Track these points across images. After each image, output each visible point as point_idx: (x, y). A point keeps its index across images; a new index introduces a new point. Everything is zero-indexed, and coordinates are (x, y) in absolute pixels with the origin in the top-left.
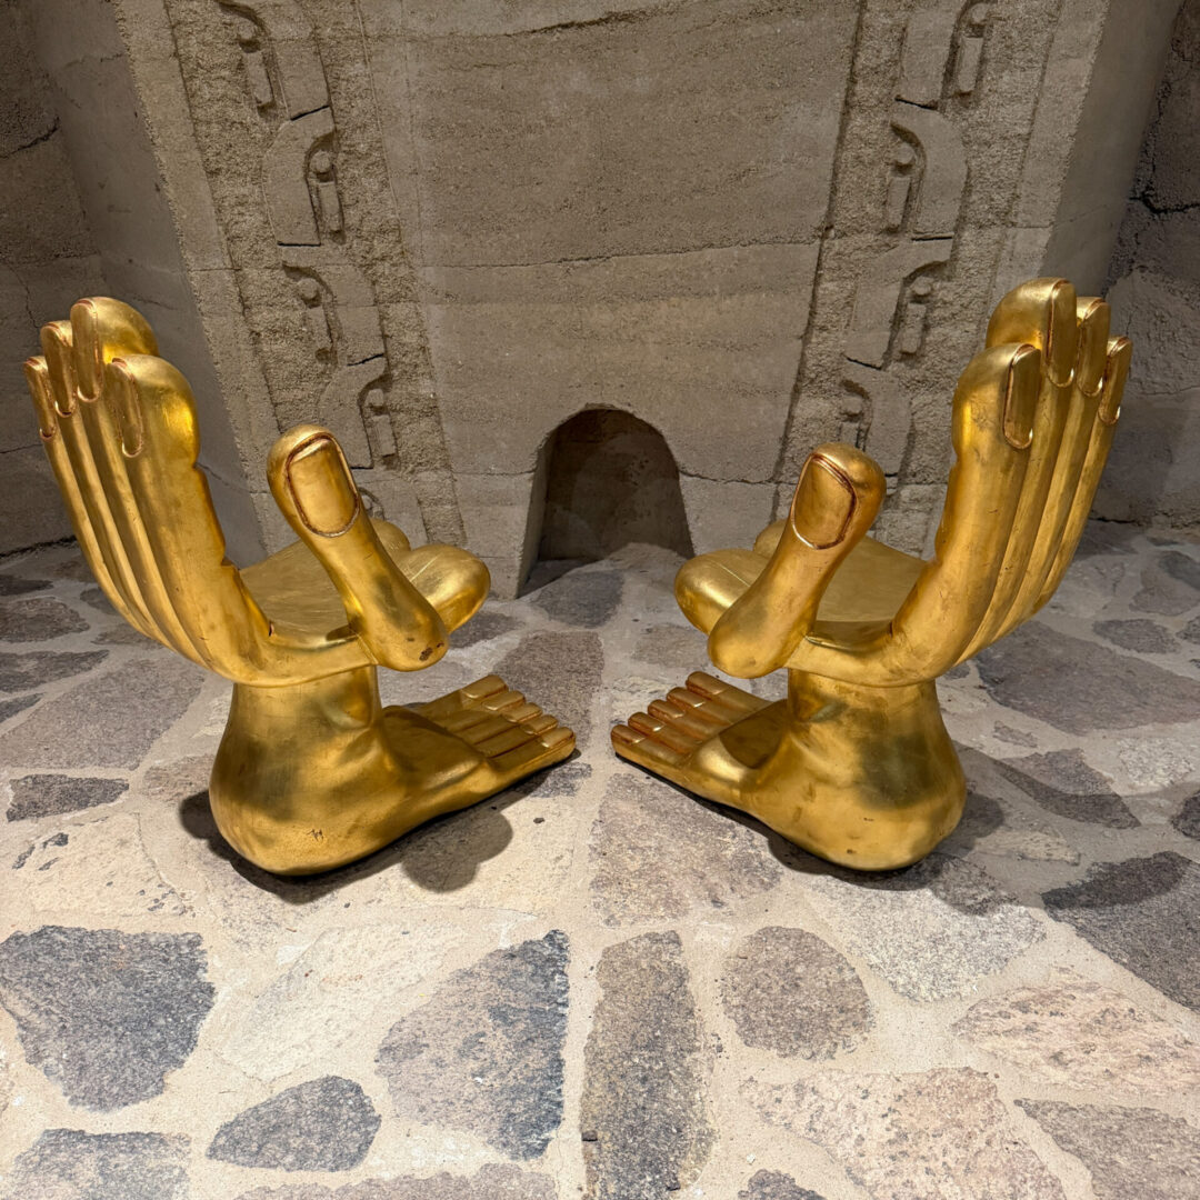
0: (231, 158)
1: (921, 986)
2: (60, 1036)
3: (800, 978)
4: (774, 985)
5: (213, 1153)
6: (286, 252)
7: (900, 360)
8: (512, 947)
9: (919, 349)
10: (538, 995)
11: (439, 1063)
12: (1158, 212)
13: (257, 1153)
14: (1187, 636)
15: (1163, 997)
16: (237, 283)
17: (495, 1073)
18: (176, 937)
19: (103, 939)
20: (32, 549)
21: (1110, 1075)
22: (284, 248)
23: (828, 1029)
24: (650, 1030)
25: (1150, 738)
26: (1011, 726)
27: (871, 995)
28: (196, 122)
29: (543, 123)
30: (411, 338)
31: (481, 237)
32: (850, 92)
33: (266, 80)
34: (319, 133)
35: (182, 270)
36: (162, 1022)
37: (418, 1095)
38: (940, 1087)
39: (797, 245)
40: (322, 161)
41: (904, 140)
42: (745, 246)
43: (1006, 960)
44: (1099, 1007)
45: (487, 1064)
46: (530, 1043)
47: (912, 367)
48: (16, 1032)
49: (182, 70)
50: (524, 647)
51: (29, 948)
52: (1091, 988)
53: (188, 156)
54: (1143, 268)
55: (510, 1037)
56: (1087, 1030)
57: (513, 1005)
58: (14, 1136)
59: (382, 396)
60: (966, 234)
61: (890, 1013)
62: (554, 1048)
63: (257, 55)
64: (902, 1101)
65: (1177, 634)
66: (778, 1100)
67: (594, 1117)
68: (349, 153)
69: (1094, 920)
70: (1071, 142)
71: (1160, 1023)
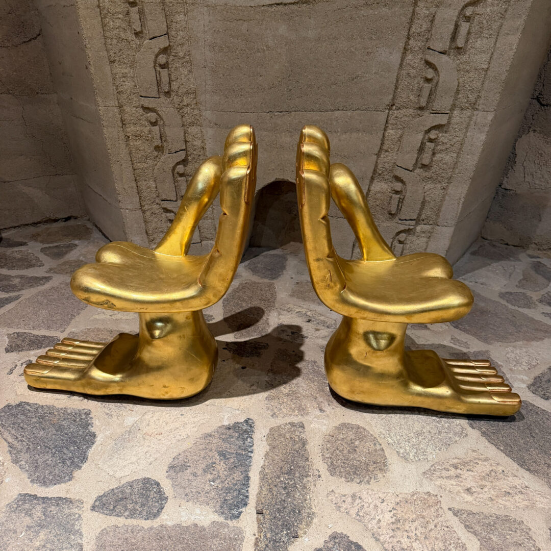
0: (121, 55)
1: (411, 454)
2: (27, 452)
3: (357, 447)
4: (345, 449)
5: (93, 508)
6: (144, 100)
7: (421, 168)
8: (229, 424)
9: (430, 163)
10: (240, 447)
11: (195, 475)
12: (543, 105)
13: (113, 510)
14: (541, 301)
15: (518, 466)
16: (120, 113)
17: (219, 481)
18: (79, 411)
19: (47, 409)
20: (19, 226)
21: (491, 499)
22: (143, 98)
23: (368, 471)
24: (289, 466)
25: (521, 348)
26: (458, 338)
27: (388, 457)
28: (106, 38)
29: (265, 48)
30: (198, 143)
31: (233, 99)
32: (407, 43)
33: (139, 21)
34: (162, 46)
35: (95, 106)
36: (72, 448)
37: (185, 488)
38: (416, 500)
39: (377, 112)
40: (162, 59)
41: (430, 67)
42: (353, 111)
43: (449, 445)
44: (488, 468)
45: (216, 476)
46: (236, 468)
47: (426, 171)
48: (7, 449)
49: (101, 14)
50: (241, 287)
51: (14, 411)
52: (486, 460)
53: (101, 53)
54: (534, 131)
55: (226, 465)
56: (483, 478)
57: (229, 450)
58: (6, 495)
59: (183, 168)
60: (455, 112)
61: (396, 466)
62: (246, 471)
63: (136, 9)
64: (399, 505)
65: (537, 300)
66: (344, 501)
67: (262, 503)
68: (175, 56)
69: (489, 429)
70: (506, 74)
71: (515, 477)
